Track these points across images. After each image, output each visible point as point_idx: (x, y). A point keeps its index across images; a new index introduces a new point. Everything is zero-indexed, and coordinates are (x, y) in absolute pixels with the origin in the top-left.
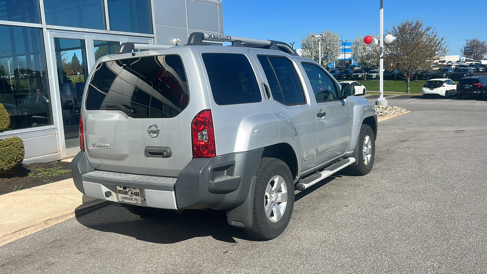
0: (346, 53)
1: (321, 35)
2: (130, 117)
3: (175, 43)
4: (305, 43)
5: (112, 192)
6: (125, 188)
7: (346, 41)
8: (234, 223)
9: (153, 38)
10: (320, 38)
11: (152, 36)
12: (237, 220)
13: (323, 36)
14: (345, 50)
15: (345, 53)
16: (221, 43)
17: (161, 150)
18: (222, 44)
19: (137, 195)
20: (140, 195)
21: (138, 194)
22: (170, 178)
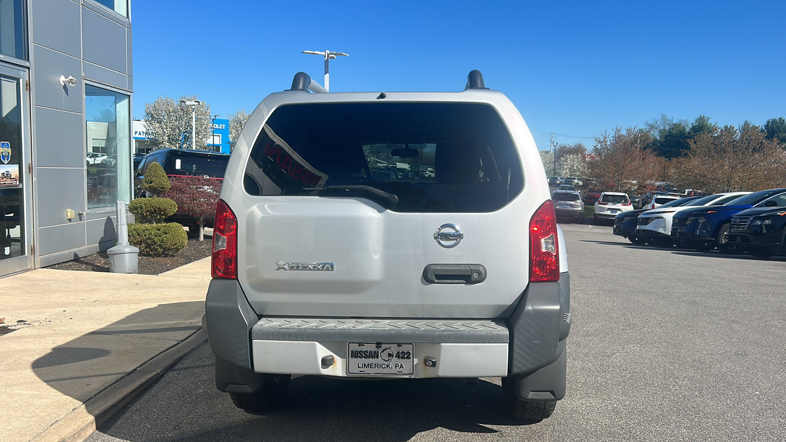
0: (215, 136)
1: (196, 102)
2: (388, 210)
3: (63, 84)
4: (152, 112)
5: (335, 356)
6: (379, 345)
7: (215, 116)
8: (532, 395)
9: (29, 68)
10: (193, 107)
11: (27, 64)
12: (538, 390)
13: (199, 104)
14: (215, 132)
15: (213, 135)
16: (129, 93)
17: (468, 270)
18: (129, 96)
19: (404, 358)
20: (411, 356)
21: (406, 356)
22: (457, 321)
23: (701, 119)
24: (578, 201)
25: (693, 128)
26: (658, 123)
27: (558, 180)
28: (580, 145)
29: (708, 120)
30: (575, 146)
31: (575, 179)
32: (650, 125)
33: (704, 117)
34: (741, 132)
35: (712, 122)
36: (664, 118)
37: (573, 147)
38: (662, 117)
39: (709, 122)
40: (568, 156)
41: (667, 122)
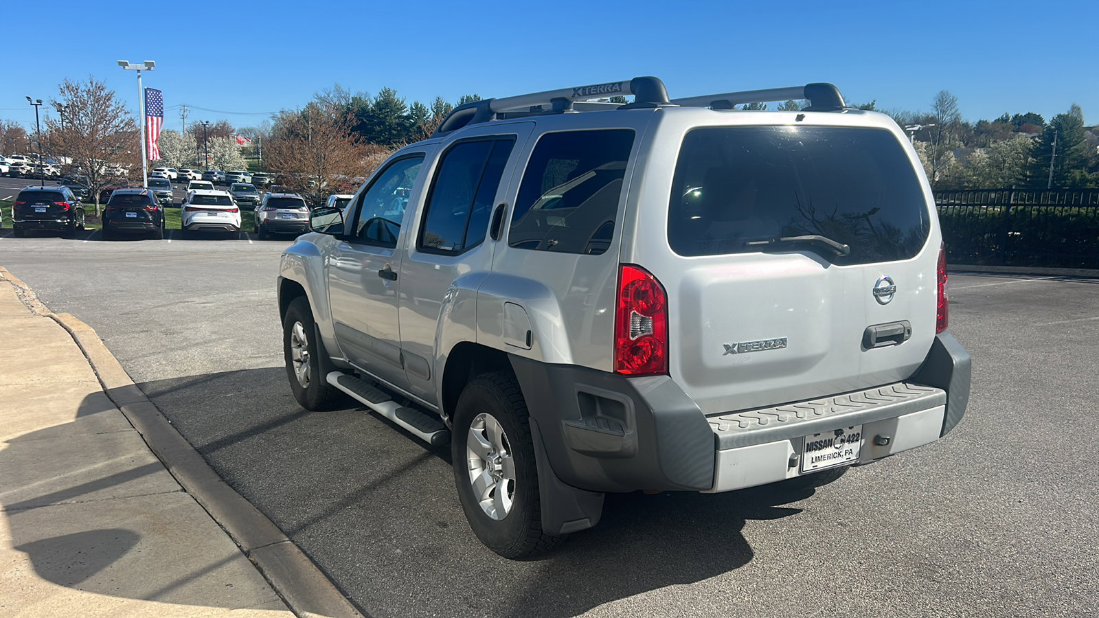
2: (832, 265)
17: (901, 328)
19: (853, 442)
20: (860, 438)
21: (855, 439)
23: (387, 93)
24: (304, 208)
25: (378, 104)
26: (331, 96)
27: (216, 176)
28: (224, 124)
29: (395, 94)
30: (218, 125)
31: (240, 174)
32: (321, 98)
33: (389, 90)
34: (434, 112)
35: (398, 97)
36: (338, 89)
37: (214, 126)
38: (336, 87)
39: (396, 97)
40: (215, 139)
41: (343, 95)
